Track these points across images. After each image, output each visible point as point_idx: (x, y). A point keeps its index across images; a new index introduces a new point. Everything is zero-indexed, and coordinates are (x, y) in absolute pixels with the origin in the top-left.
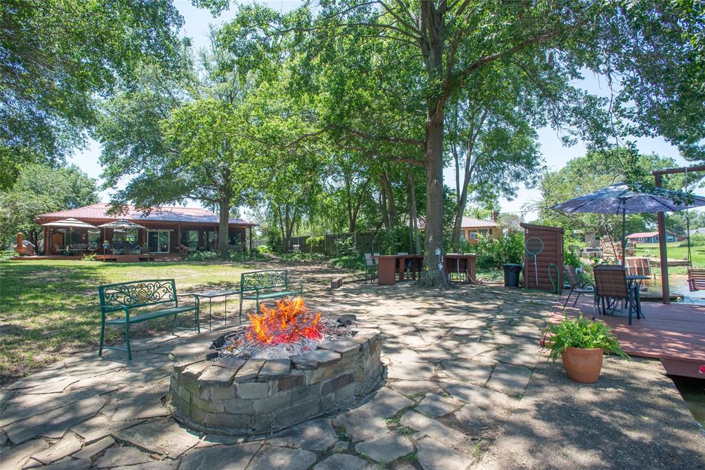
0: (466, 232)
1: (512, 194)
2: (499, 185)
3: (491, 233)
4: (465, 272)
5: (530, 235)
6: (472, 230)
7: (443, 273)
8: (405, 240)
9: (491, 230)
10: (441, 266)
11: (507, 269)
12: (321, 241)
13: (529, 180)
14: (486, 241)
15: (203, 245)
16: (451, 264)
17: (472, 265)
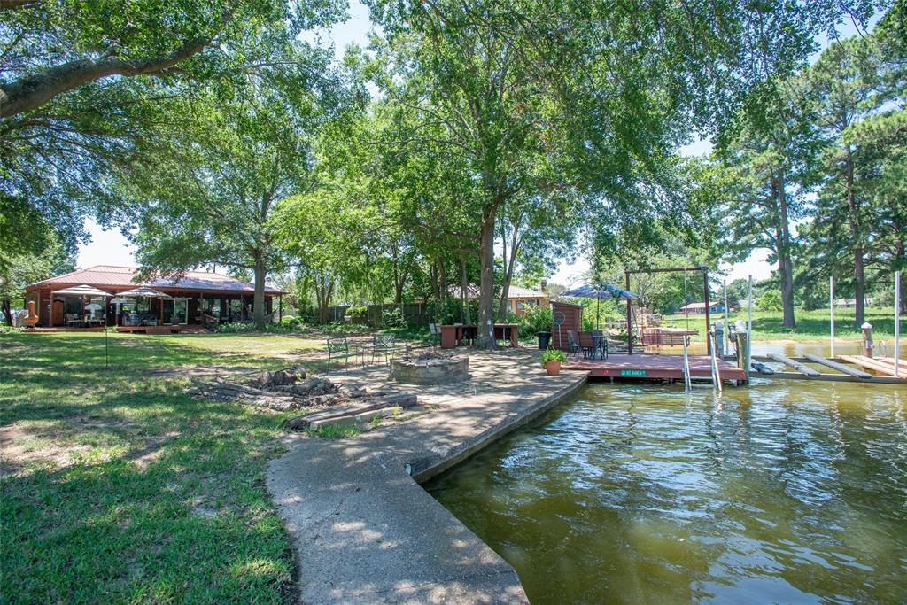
0: (514, 302)
1: (555, 268)
2: (543, 260)
3: (538, 304)
4: (509, 339)
5: (556, 310)
6: (520, 301)
7: (493, 339)
8: (455, 312)
9: (538, 300)
10: (491, 333)
11: (540, 336)
12: (363, 312)
13: (570, 257)
14: (533, 312)
15: (226, 316)
16: (499, 333)
17: (515, 334)
